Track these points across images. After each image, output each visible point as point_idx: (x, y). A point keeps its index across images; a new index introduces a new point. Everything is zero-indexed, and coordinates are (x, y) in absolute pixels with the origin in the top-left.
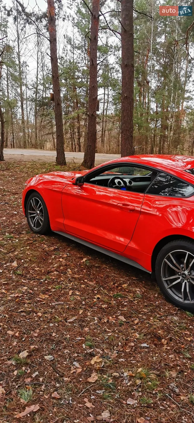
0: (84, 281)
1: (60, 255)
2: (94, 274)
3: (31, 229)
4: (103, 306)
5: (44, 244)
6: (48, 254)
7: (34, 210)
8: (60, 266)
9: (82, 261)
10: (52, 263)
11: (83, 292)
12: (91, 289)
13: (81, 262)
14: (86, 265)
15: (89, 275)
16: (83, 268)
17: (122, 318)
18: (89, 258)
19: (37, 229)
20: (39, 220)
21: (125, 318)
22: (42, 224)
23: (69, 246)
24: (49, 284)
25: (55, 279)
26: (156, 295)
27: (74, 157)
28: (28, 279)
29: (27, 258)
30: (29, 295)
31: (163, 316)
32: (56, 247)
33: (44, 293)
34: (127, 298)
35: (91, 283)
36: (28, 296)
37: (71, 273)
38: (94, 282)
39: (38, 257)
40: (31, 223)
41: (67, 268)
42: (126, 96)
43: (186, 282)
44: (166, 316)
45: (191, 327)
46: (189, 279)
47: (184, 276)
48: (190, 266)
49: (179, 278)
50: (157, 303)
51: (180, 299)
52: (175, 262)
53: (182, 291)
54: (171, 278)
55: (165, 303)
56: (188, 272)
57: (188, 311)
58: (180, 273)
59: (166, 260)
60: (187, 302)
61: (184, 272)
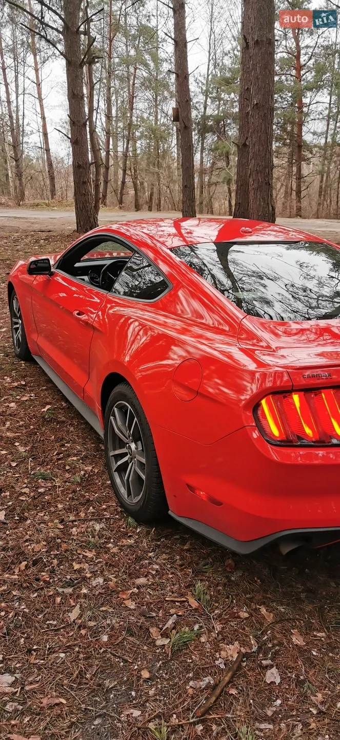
1: (18, 397)
2: (42, 434)
9: (42, 410)
13: (39, 412)
14: (44, 417)
15: (31, 435)
16: (33, 421)
19: (18, 350)
22: (21, 342)
26: (109, 482)
31: (80, 520)
32: (24, 383)
40: (15, 339)
41: (7, 420)
42: (257, 104)
43: (133, 463)
44: (85, 521)
45: (110, 545)
46: (136, 457)
47: (130, 451)
48: (131, 432)
49: (127, 454)
50: (96, 495)
51: (126, 494)
52: (119, 423)
53: (126, 478)
54: (118, 452)
55: (111, 498)
56: (135, 445)
57: (132, 518)
58: (127, 445)
59: (112, 418)
60: (130, 500)
61: (130, 444)
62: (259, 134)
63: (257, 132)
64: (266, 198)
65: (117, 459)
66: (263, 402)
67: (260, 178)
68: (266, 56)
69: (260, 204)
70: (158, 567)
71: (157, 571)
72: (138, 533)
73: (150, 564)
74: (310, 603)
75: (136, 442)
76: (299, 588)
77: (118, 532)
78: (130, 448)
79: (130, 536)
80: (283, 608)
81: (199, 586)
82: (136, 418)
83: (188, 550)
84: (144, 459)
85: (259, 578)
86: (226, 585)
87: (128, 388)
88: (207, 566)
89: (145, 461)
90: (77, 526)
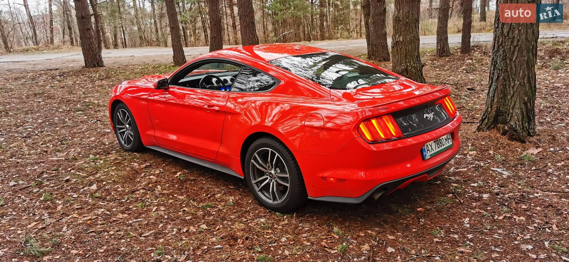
0: (173, 196)
1: (152, 172)
2: (186, 188)
3: (123, 148)
4: (187, 218)
5: (135, 162)
6: (137, 172)
7: (123, 124)
8: (149, 184)
9: (176, 176)
10: (139, 182)
11: (168, 207)
12: (179, 203)
13: (174, 177)
14: (179, 179)
15: (180, 189)
16: (175, 183)
17: (204, 226)
18: (185, 172)
19: (128, 146)
20: (129, 136)
21: (207, 226)
22: (132, 140)
23: (164, 161)
24: (130, 203)
25: (140, 197)
26: (250, 201)
27: (201, 53)
28: (108, 201)
29: (110, 180)
30: (104, 216)
31: (249, 220)
32: (149, 164)
33: (123, 212)
34: (217, 207)
35: (181, 197)
36: (103, 218)
37: (160, 190)
38: (185, 196)
39: (124, 177)
40: (121, 140)
41: (156, 185)
43: (273, 182)
44: (253, 220)
45: (276, 226)
46: (276, 178)
47: (271, 175)
48: (274, 163)
49: (267, 178)
50: (248, 208)
51: (270, 201)
52: (260, 162)
53: (271, 191)
54: (260, 179)
55: (258, 208)
56: (274, 171)
57: (278, 212)
58: (267, 173)
59: (252, 161)
60: (276, 202)
61: (270, 171)
64: (253, 32)
65: (259, 184)
66: (361, 126)
69: (249, 36)
70: (308, 228)
71: (309, 230)
72: (285, 217)
73: (303, 228)
74: (387, 225)
75: (275, 169)
76: (379, 221)
77: (275, 220)
78: (271, 173)
79: (283, 220)
80: (377, 229)
81: (336, 229)
82: (277, 154)
83: (317, 219)
84: (287, 174)
85: (358, 222)
86: (345, 227)
87: (268, 139)
88: (331, 223)
89: (288, 176)
90: (251, 223)
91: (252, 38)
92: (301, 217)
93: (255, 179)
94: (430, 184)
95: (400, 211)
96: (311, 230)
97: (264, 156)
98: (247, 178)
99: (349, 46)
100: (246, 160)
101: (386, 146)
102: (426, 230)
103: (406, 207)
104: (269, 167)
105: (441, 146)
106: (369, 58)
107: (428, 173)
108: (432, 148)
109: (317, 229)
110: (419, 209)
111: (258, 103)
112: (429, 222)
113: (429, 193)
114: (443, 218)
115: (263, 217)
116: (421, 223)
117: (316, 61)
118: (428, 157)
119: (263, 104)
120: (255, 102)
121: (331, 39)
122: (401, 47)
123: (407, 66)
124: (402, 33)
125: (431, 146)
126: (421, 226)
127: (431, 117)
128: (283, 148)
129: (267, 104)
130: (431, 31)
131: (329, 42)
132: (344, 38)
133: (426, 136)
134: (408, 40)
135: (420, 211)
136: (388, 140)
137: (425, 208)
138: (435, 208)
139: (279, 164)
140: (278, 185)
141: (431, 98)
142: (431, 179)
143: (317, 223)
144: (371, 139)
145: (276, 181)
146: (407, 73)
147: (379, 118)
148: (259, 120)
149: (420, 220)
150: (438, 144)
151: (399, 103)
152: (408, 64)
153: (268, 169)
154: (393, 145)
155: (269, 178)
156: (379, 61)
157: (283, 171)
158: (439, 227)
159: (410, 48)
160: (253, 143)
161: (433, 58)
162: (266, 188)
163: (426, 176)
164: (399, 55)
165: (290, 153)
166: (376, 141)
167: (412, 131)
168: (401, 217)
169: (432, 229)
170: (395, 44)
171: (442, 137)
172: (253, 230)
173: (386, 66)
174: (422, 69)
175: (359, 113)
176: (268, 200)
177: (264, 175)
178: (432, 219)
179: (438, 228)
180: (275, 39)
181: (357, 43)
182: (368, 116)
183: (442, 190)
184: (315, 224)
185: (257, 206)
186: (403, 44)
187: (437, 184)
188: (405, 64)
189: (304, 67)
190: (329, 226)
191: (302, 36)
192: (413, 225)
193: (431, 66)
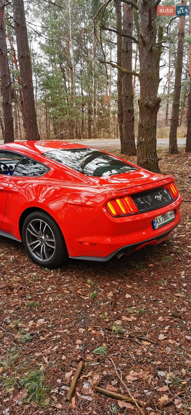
26: (26, 259)
31: (24, 274)
34: (0, 264)
42: (26, 86)
43: (43, 245)
44: (27, 274)
45: (44, 278)
46: (45, 242)
47: (42, 240)
48: (44, 231)
49: (39, 242)
50: (24, 265)
51: (41, 259)
52: (34, 230)
53: (41, 252)
54: (33, 243)
55: (31, 264)
56: (44, 237)
57: (47, 268)
58: (39, 238)
59: (28, 229)
60: (45, 260)
61: (41, 237)
62: (28, 101)
63: (27, 99)
64: (35, 131)
65: (33, 246)
66: (108, 204)
67: (31, 121)
68: (27, 64)
70: (68, 280)
71: (69, 281)
72: (52, 272)
73: (65, 280)
74: (127, 277)
75: (45, 235)
76: (121, 274)
77: (44, 274)
78: (42, 239)
79: (50, 274)
80: (119, 280)
81: (89, 281)
82: (46, 224)
83: (76, 273)
84: (54, 239)
85: (106, 275)
86: (96, 279)
87: (40, 213)
88: (86, 276)
89: (54, 240)
90: (25, 276)
91: (35, 135)
92: (64, 271)
93: (30, 243)
94: (159, 246)
95: (137, 266)
96: (70, 282)
97: (37, 225)
98: (23, 241)
99: (108, 143)
100: (23, 228)
101: (127, 219)
102: (155, 280)
103: (141, 264)
104: (40, 234)
105: (167, 220)
106: (122, 153)
107: (157, 239)
108: (160, 221)
109: (75, 281)
110: (150, 265)
111: (34, 185)
112: (157, 275)
113: (158, 253)
114: (167, 272)
115: (35, 272)
116: (151, 275)
117: (83, 155)
118: (157, 227)
119: (39, 185)
120: (32, 184)
121: (96, 138)
122: (143, 146)
123: (148, 159)
124: (144, 136)
125: (159, 219)
126: (151, 277)
127: (160, 198)
128: (51, 219)
129: (42, 186)
130: (166, 135)
131: (94, 140)
132: (105, 138)
133: (157, 212)
134: (148, 141)
135: (151, 267)
136: (128, 215)
137: (155, 264)
138: (161, 264)
139: (48, 232)
140: (47, 247)
141: (161, 184)
142: (160, 243)
143: (75, 276)
144: (115, 213)
145: (45, 244)
146: (147, 165)
147: (122, 199)
148: (34, 198)
149: (151, 273)
150: (165, 218)
151: (138, 187)
152: (148, 158)
153: (39, 235)
154: (133, 218)
155: (40, 242)
156: (129, 155)
157: (51, 237)
158: (164, 278)
159: (150, 147)
160: (29, 216)
161: (167, 154)
162: (38, 250)
163: (156, 241)
164: (142, 151)
165: (56, 223)
166: (119, 215)
167: (147, 208)
168: (137, 271)
169: (159, 279)
170: (140, 143)
171: (168, 213)
172: (26, 282)
173: (134, 159)
174: (158, 163)
175: (107, 194)
176: (39, 259)
177: (36, 240)
178: (159, 272)
179: (162, 279)
180: (54, 136)
181: (114, 142)
182: (114, 197)
183: (168, 251)
184: (74, 277)
185: (31, 263)
186: (145, 144)
187: (164, 246)
188: (146, 158)
189: (73, 160)
190: (84, 278)
191: (75, 135)
192: (146, 277)
193: (165, 160)
